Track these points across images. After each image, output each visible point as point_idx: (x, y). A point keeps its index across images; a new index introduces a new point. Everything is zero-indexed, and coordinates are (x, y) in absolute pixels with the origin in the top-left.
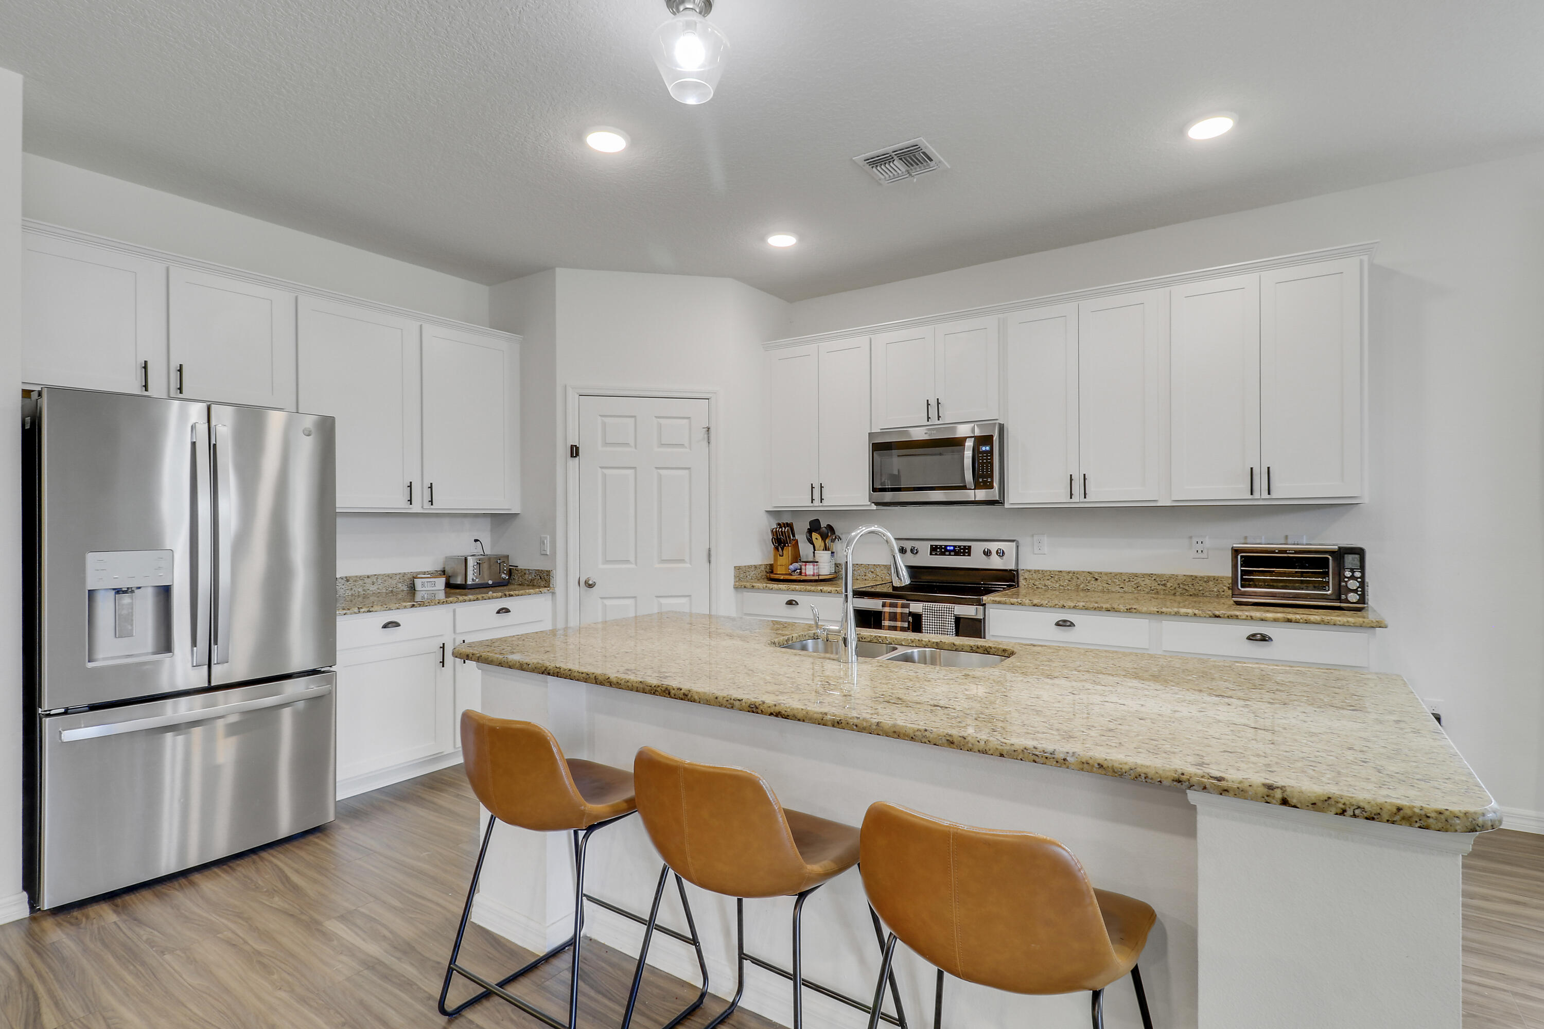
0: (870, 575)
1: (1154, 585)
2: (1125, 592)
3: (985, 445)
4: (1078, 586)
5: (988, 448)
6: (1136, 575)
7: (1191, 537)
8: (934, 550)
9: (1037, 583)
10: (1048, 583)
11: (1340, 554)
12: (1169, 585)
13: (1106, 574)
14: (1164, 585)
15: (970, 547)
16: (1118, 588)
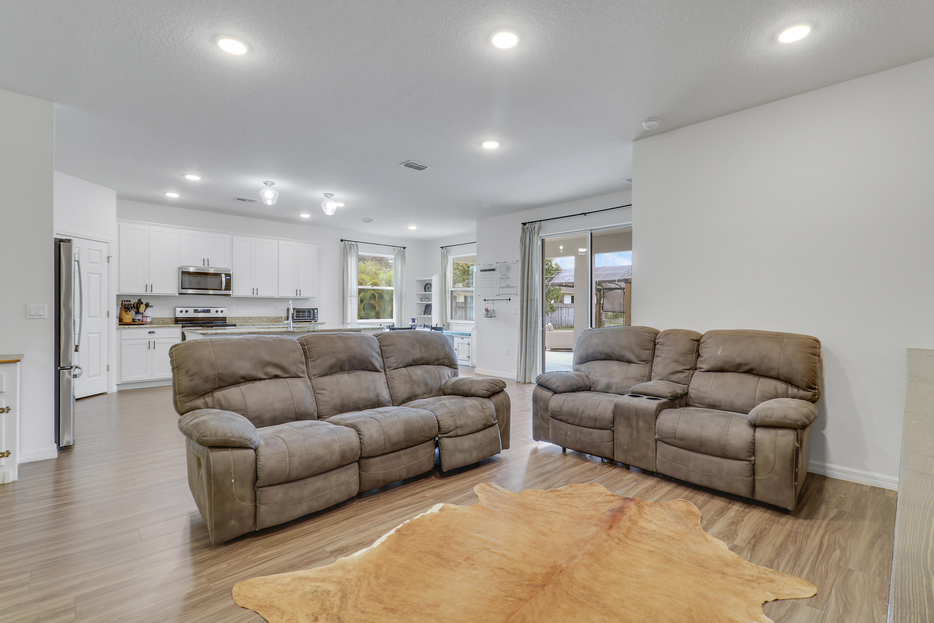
0: (161, 322)
1: (267, 320)
2: (259, 322)
3: (228, 277)
4: (245, 321)
5: (229, 278)
6: (262, 317)
7: (275, 306)
8: (195, 311)
9: (232, 321)
10: (236, 321)
11: (313, 309)
12: (270, 319)
13: (254, 317)
14: (269, 319)
15: (210, 310)
16: (257, 321)
